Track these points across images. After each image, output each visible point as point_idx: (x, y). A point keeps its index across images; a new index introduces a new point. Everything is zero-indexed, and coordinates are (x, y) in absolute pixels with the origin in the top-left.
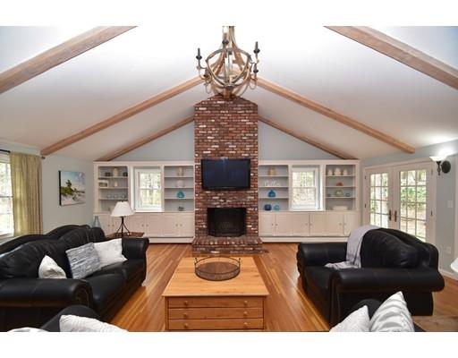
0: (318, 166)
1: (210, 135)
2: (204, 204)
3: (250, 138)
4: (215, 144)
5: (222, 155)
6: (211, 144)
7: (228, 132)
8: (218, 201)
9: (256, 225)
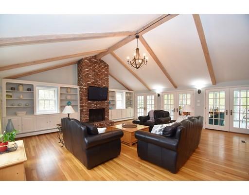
0: (123, 92)
1: (90, 74)
2: (88, 107)
3: (106, 78)
4: (93, 79)
5: (96, 85)
6: (91, 79)
7: (98, 75)
8: (94, 105)
9: (108, 116)
